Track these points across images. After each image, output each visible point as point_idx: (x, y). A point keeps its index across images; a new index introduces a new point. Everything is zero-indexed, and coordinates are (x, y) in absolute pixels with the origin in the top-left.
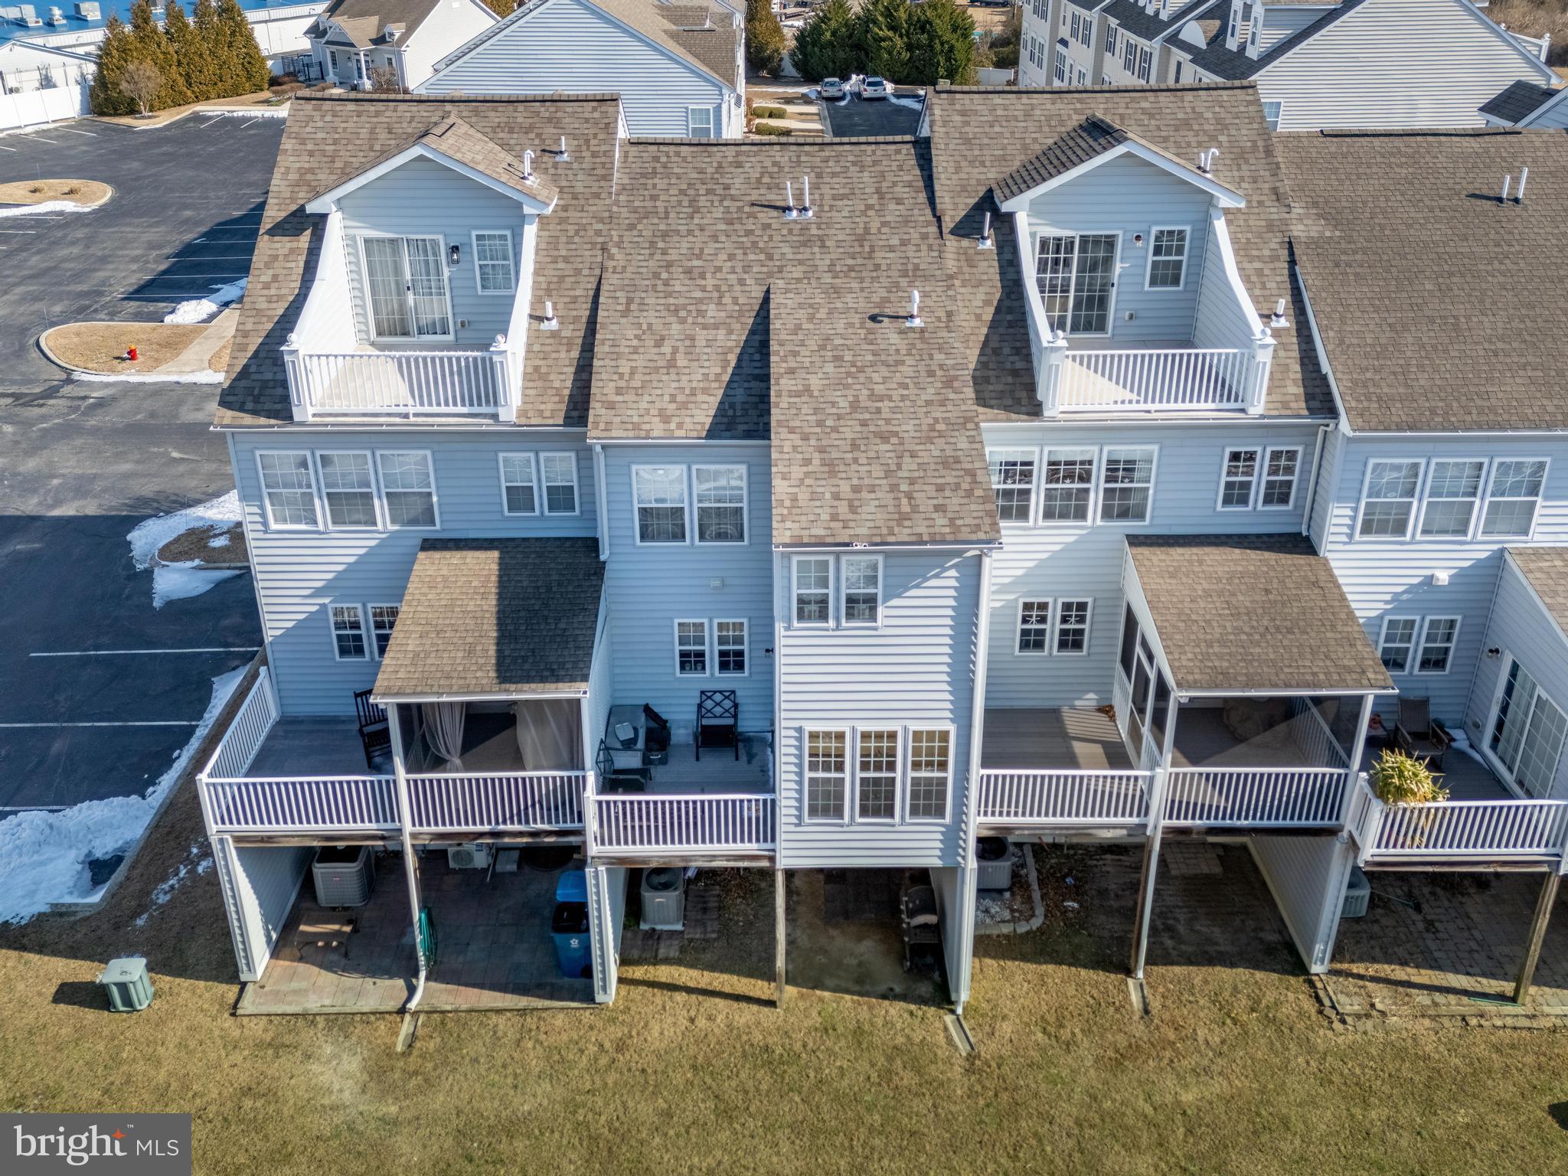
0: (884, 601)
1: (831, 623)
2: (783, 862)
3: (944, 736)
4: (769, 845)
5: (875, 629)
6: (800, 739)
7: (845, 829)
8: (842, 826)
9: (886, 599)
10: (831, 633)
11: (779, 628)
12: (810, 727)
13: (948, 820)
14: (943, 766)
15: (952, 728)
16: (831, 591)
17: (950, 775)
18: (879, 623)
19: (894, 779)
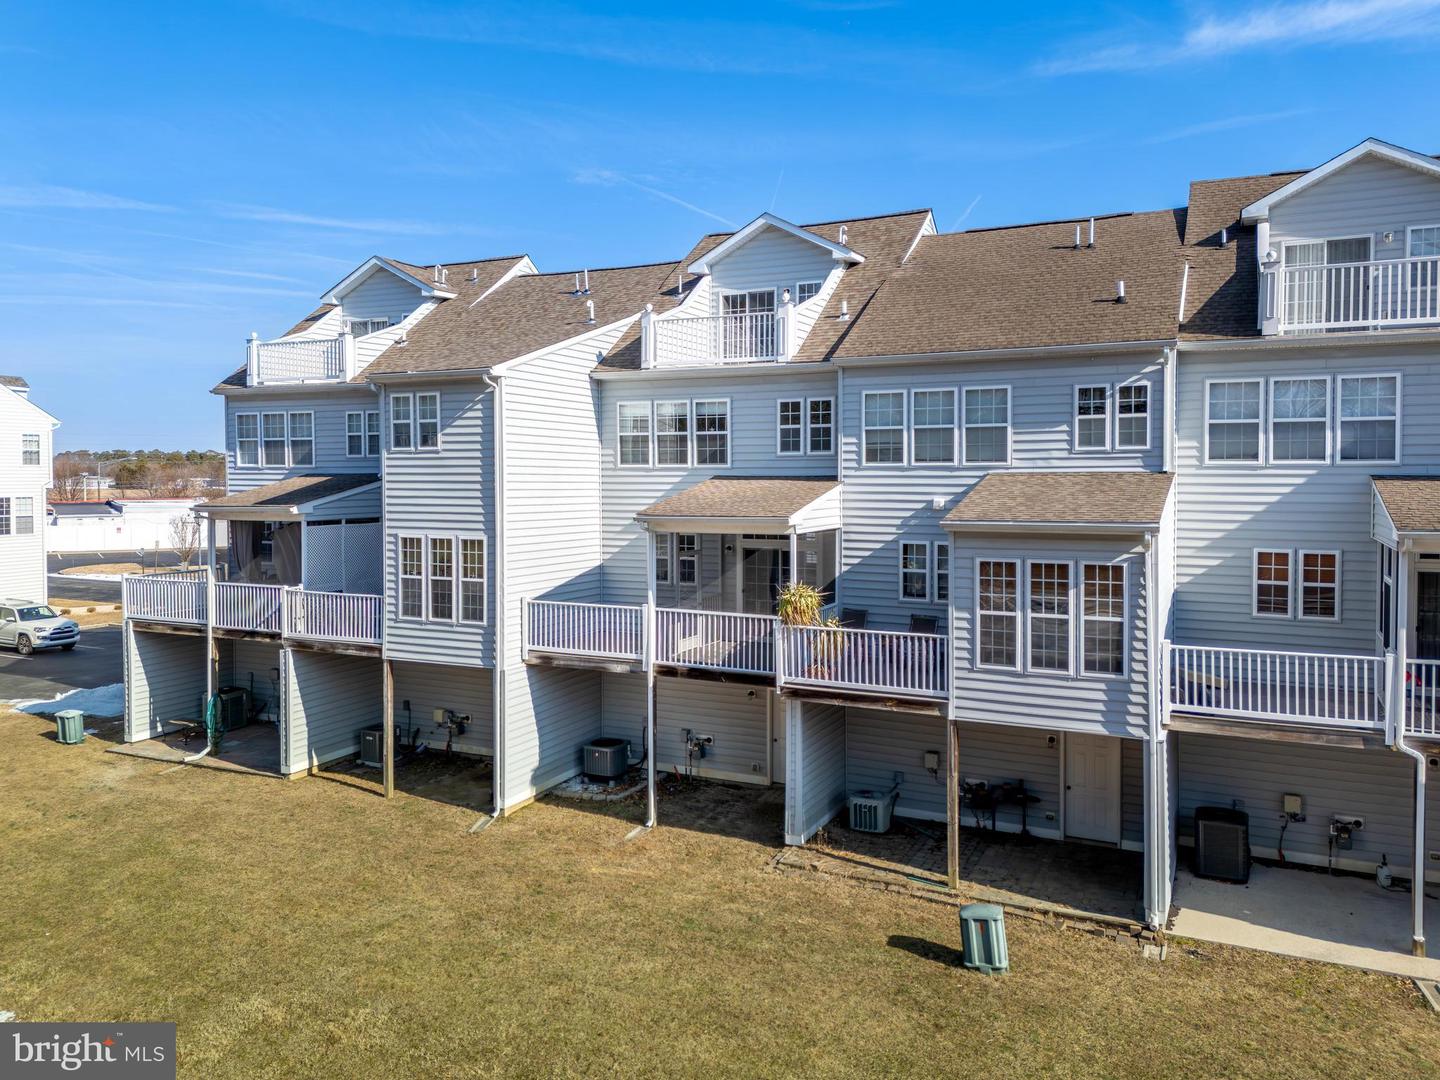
0: (442, 430)
1: (412, 449)
2: (386, 655)
3: (480, 542)
4: (378, 641)
5: (437, 452)
6: (396, 544)
7: (423, 627)
8: (420, 623)
9: (443, 427)
10: (413, 456)
11: (384, 454)
12: (402, 534)
13: (485, 623)
14: (481, 576)
15: (485, 538)
16: (411, 421)
17: (485, 580)
18: (440, 446)
19: (450, 582)
